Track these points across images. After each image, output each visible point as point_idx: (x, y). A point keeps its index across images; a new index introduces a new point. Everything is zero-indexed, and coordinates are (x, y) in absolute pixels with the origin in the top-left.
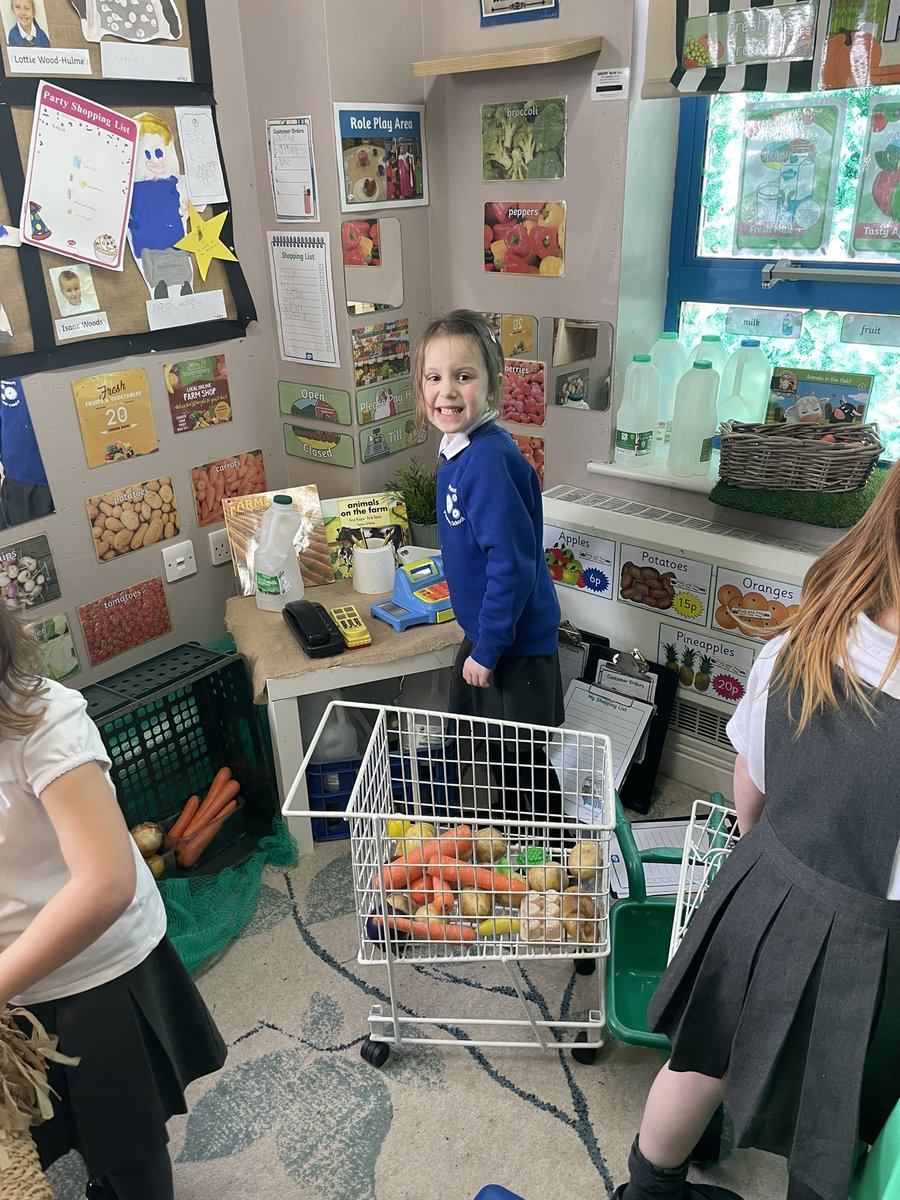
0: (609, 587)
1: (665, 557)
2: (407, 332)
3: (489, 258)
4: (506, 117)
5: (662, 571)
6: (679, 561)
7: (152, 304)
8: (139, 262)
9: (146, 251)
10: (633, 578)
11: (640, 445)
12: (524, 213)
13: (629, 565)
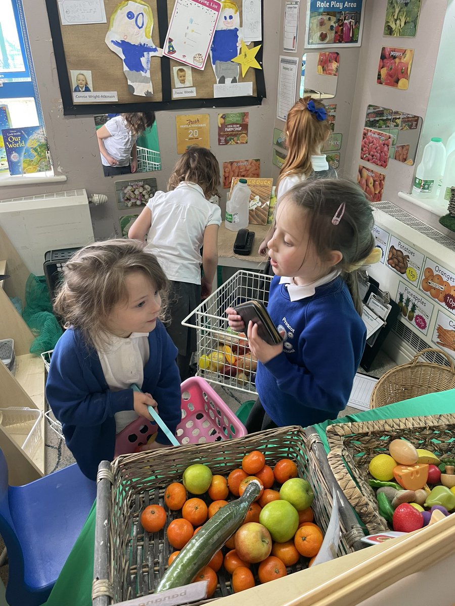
1: (406, 246)
2: (335, 111)
3: (379, 77)
4: (397, 3)
5: (405, 253)
6: (413, 250)
7: (217, 86)
8: (214, 66)
9: (218, 62)
11: (424, 186)
12: (397, 54)
13: (393, 247)
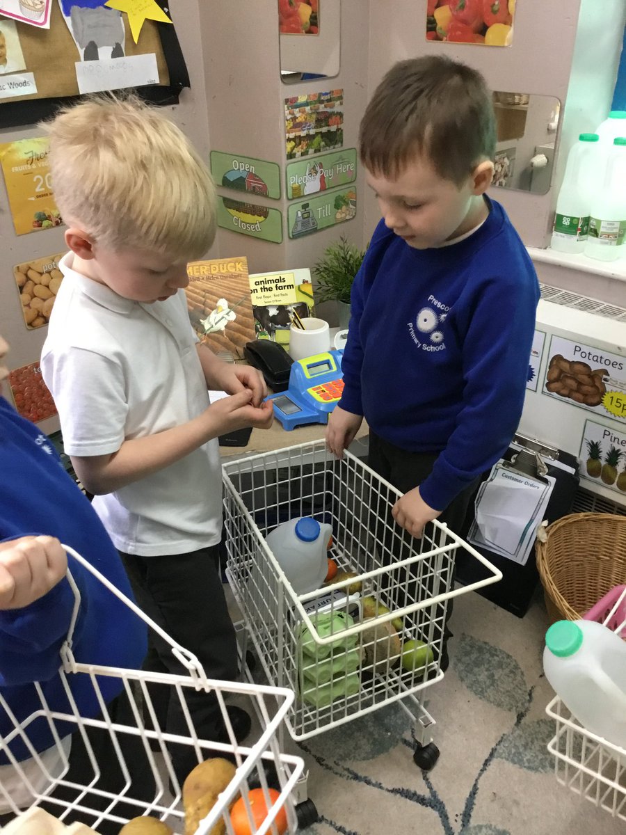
0: (535, 379)
1: (599, 353)
2: (341, 104)
3: (431, 25)
5: (595, 366)
6: (614, 358)
7: (82, 66)
8: (68, 20)
9: (75, 9)
10: (561, 372)
11: (582, 229)
13: (558, 358)
